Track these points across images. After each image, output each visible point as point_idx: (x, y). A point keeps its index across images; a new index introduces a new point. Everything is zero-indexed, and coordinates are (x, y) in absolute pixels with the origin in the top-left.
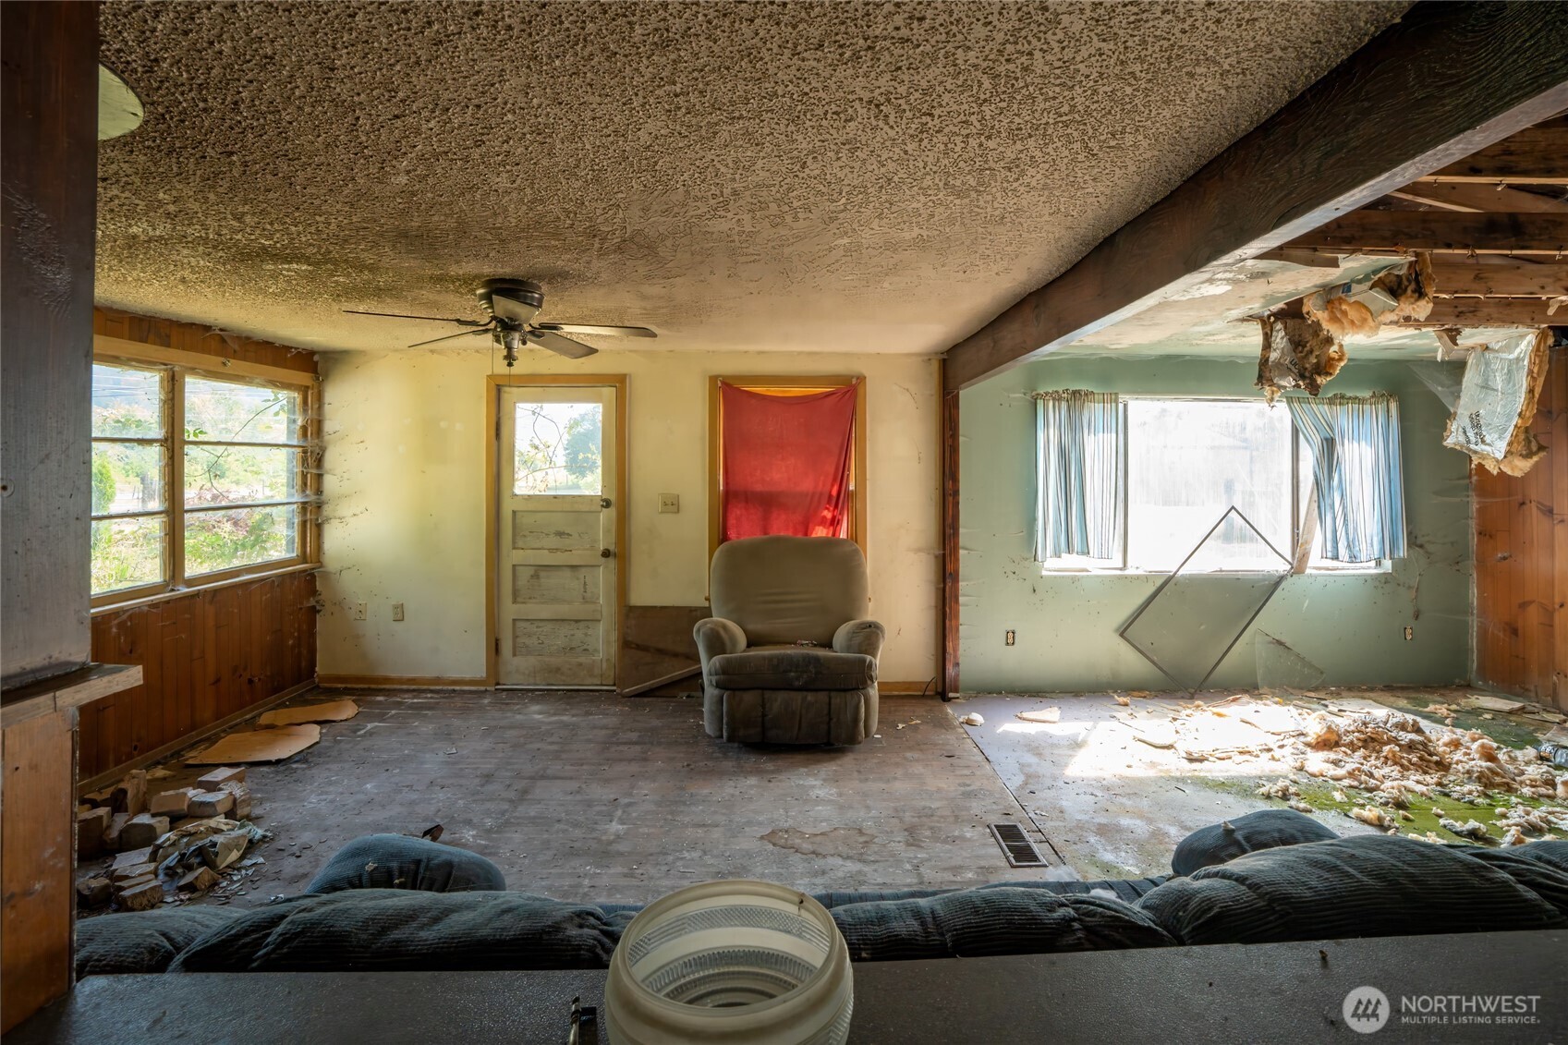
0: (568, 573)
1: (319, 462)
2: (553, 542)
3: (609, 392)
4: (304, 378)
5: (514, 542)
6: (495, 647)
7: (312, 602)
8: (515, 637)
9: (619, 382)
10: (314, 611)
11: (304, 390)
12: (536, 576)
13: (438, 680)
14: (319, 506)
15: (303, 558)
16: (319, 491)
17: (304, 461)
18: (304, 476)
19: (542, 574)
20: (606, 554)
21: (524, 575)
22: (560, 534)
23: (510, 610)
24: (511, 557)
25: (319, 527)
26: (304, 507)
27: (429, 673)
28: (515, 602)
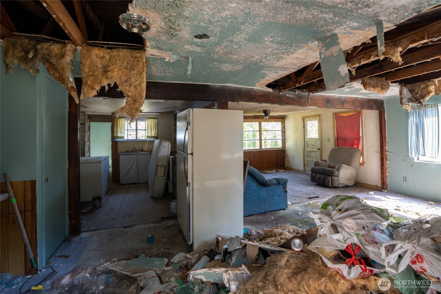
0: (314, 153)
1: (285, 133)
2: (312, 147)
3: (318, 118)
4: (282, 120)
5: (307, 146)
6: (305, 165)
7: (284, 155)
8: (307, 164)
9: (319, 116)
10: (284, 156)
11: (282, 122)
12: (310, 153)
13: (298, 170)
14: (285, 140)
15: (283, 148)
16: (285, 138)
17: (282, 132)
18: (282, 135)
19: (311, 153)
20: (319, 149)
21: (308, 152)
22: (313, 145)
23: (307, 159)
24: (307, 149)
25: (285, 143)
26: (282, 140)
27: (297, 169)
28: (307, 157)
